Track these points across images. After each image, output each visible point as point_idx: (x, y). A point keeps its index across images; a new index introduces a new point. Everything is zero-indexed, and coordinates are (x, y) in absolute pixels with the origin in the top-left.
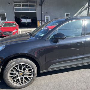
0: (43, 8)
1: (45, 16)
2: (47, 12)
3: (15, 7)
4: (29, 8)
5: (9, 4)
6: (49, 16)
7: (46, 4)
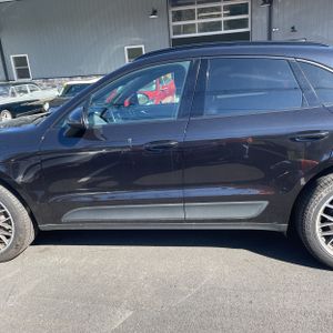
2: (293, 28)
4: (222, 19)
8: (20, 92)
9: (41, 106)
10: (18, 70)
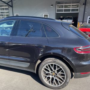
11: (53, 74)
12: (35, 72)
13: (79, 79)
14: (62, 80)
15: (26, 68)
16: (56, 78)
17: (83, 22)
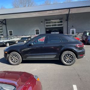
0: (69, 22)
1: (71, 29)
2: (73, 26)
3: (46, 24)
4: (57, 24)
5: (42, 22)
6: (75, 29)
7: (72, 19)
8: (11, 39)
9: (15, 42)
10: (10, 34)
11: (68, 58)
12: (58, 59)
13: (80, 59)
14: (72, 60)
15: (54, 58)
16: (70, 60)
17: (67, 33)
